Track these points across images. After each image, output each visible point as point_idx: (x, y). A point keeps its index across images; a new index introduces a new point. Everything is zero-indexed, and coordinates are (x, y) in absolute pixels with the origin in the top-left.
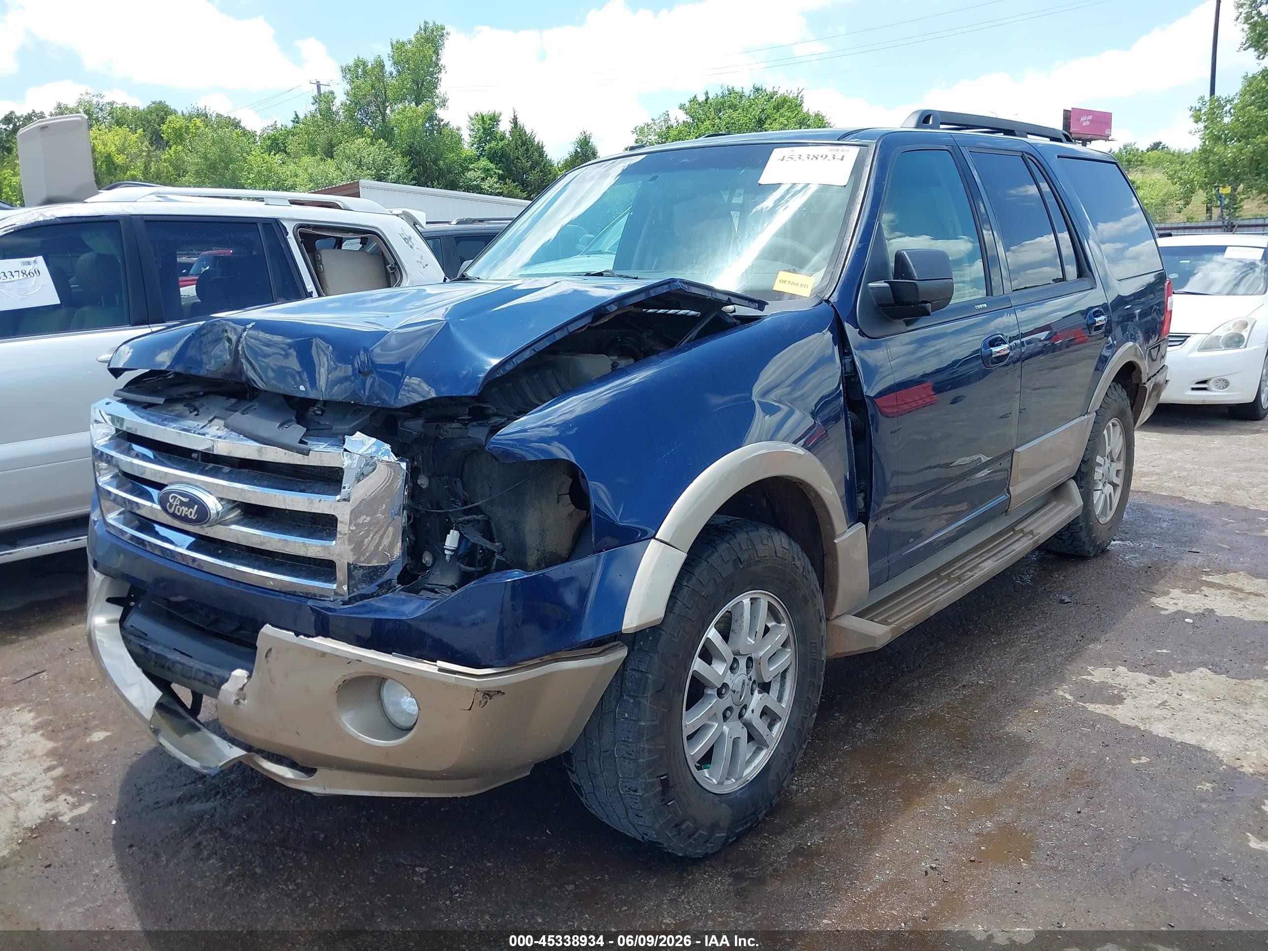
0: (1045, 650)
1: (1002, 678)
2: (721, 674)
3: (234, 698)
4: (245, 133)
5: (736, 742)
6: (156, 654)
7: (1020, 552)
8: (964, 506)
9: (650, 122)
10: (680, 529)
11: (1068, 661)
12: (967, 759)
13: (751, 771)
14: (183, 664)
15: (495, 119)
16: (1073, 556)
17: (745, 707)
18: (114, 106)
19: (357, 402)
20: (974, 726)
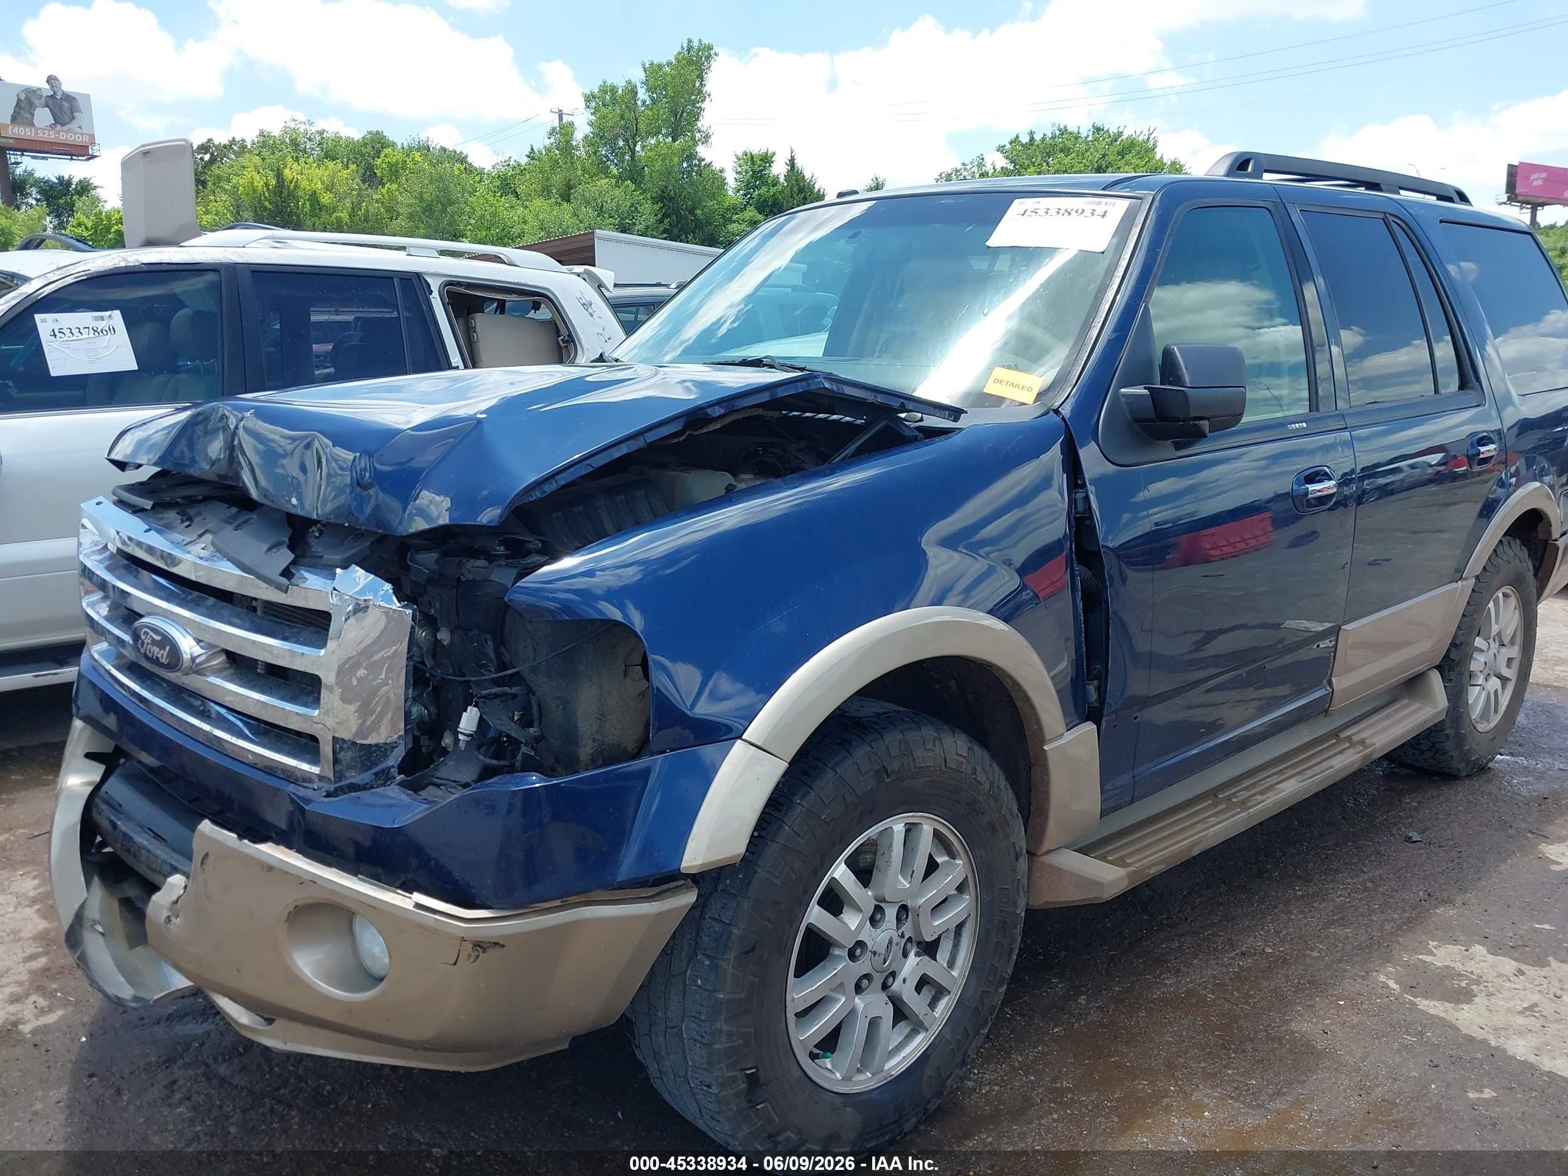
0: (1371, 911)
1: (1300, 947)
2: (853, 929)
3: (165, 914)
4: (469, 169)
5: (874, 1023)
6: (125, 834)
7: (1338, 772)
8: (1284, 690)
9: (959, 166)
10: (779, 729)
11: (1402, 930)
12: (1226, 1067)
13: (896, 1064)
14: (149, 851)
15: (767, 159)
16: (1438, 774)
17: (893, 975)
18: (325, 135)
19: (351, 524)
20: (1246, 1016)
